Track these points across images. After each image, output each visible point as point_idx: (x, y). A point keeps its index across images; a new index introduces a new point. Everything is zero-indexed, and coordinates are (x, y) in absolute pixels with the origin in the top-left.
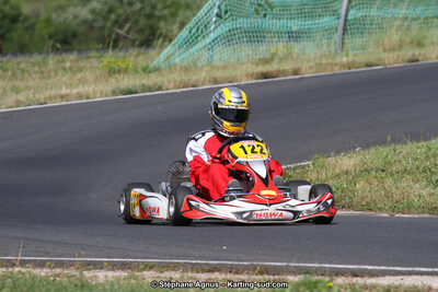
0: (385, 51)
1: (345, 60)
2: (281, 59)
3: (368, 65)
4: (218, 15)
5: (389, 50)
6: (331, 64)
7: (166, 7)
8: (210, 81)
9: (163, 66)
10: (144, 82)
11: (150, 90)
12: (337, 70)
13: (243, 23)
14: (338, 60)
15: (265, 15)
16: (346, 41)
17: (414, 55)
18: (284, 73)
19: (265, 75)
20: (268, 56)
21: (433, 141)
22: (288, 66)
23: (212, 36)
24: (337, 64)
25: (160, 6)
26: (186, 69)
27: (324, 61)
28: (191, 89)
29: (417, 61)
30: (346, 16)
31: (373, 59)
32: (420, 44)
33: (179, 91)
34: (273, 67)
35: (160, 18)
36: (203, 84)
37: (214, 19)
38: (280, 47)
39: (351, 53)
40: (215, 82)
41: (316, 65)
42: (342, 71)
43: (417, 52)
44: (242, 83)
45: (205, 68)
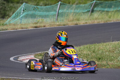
0: (69, 21)
1: (58, 23)
2: (40, 23)
3: (64, 25)
4: (23, 10)
5: (70, 21)
6: (54, 25)
7: (9, 7)
9: (8, 24)
10: (2, 28)
11: (4, 30)
12: (56, 26)
13: (30, 13)
14: (56, 24)
15: (36, 11)
16: (58, 18)
17: (77, 23)
18: (41, 26)
19: (36, 27)
20: (37, 22)
21: (81, 47)
22: (42, 25)
23: (21, 16)
24: (55, 25)
25: (7, 7)
26: (14, 25)
27: (52, 24)
28: (15, 30)
29: (77, 24)
30: (58, 11)
31: (65, 23)
32: (78, 20)
33: (12, 31)
34: (38, 25)
35: (7, 11)
36: (19, 29)
37: (22, 11)
38: (40, 20)
39: (59, 22)
40: (22, 28)
41: (50, 25)
42: (57, 27)
43: (77, 22)
44: (30, 29)
45: (19, 25)
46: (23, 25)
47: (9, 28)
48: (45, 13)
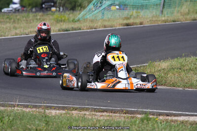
0: (181, 15)
1: (163, 19)
2: (134, 18)
6: (157, 20)
8: (102, 27)
9: (81, 19)
10: (73, 26)
11: (75, 30)
12: (160, 23)
14: (160, 19)
18: (136, 24)
19: (127, 25)
20: (128, 16)
22: (138, 21)
23: (104, 6)
24: (159, 21)
26: (92, 21)
27: (154, 19)
28: (94, 30)
29: (196, 20)
31: (176, 18)
33: (88, 30)
34: (131, 21)
36: (100, 28)
38: (134, 12)
39: (166, 15)
40: (105, 27)
41: (150, 20)
42: (162, 24)
43: (196, 16)
44: (118, 27)
45: (100, 21)
46: (106, 21)
47: (84, 26)
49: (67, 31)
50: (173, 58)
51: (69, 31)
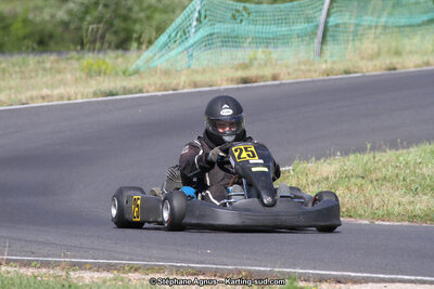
0: (362, 58)
1: (324, 66)
2: (261, 66)
3: (346, 72)
4: (198, 20)
5: (371, 58)
6: (310, 71)
7: (141, 10)
8: (190, 85)
9: (142, 69)
10: (125, 84)
11: (130, 92)
12: (316, 76)
13: (220, 28)
14: (316, 67)
15: (241, 21)
16: (325, 47)
17: (391, 63)
18: (263, 78)
19: (245, 81)
20: (247, 61)
21: (412, 149)
22: (268, 72)
23: (191, 41)
24: (315, 71)
25: (136, 8)
26: (167, 73)
27: (303, 67)
28: (171, 92)
29: (395, 69)
32: (398, 53)
33: (159, 94)
34: (252, 73)
35: (135, 21)
36: (184, 88)
37: (194, 24)
38: (260, 53)
39: (329, 60)
40: (195, 86)
41: (295, 70)
42: (321, 78)
43: (395, 61)
44: (223, 87)
45: (185, 72)
46: (196, 72)
47: (150, 85)
48: (273, 28)
49: (113, 95)
50: (346, 153)
51: (117, 94)
